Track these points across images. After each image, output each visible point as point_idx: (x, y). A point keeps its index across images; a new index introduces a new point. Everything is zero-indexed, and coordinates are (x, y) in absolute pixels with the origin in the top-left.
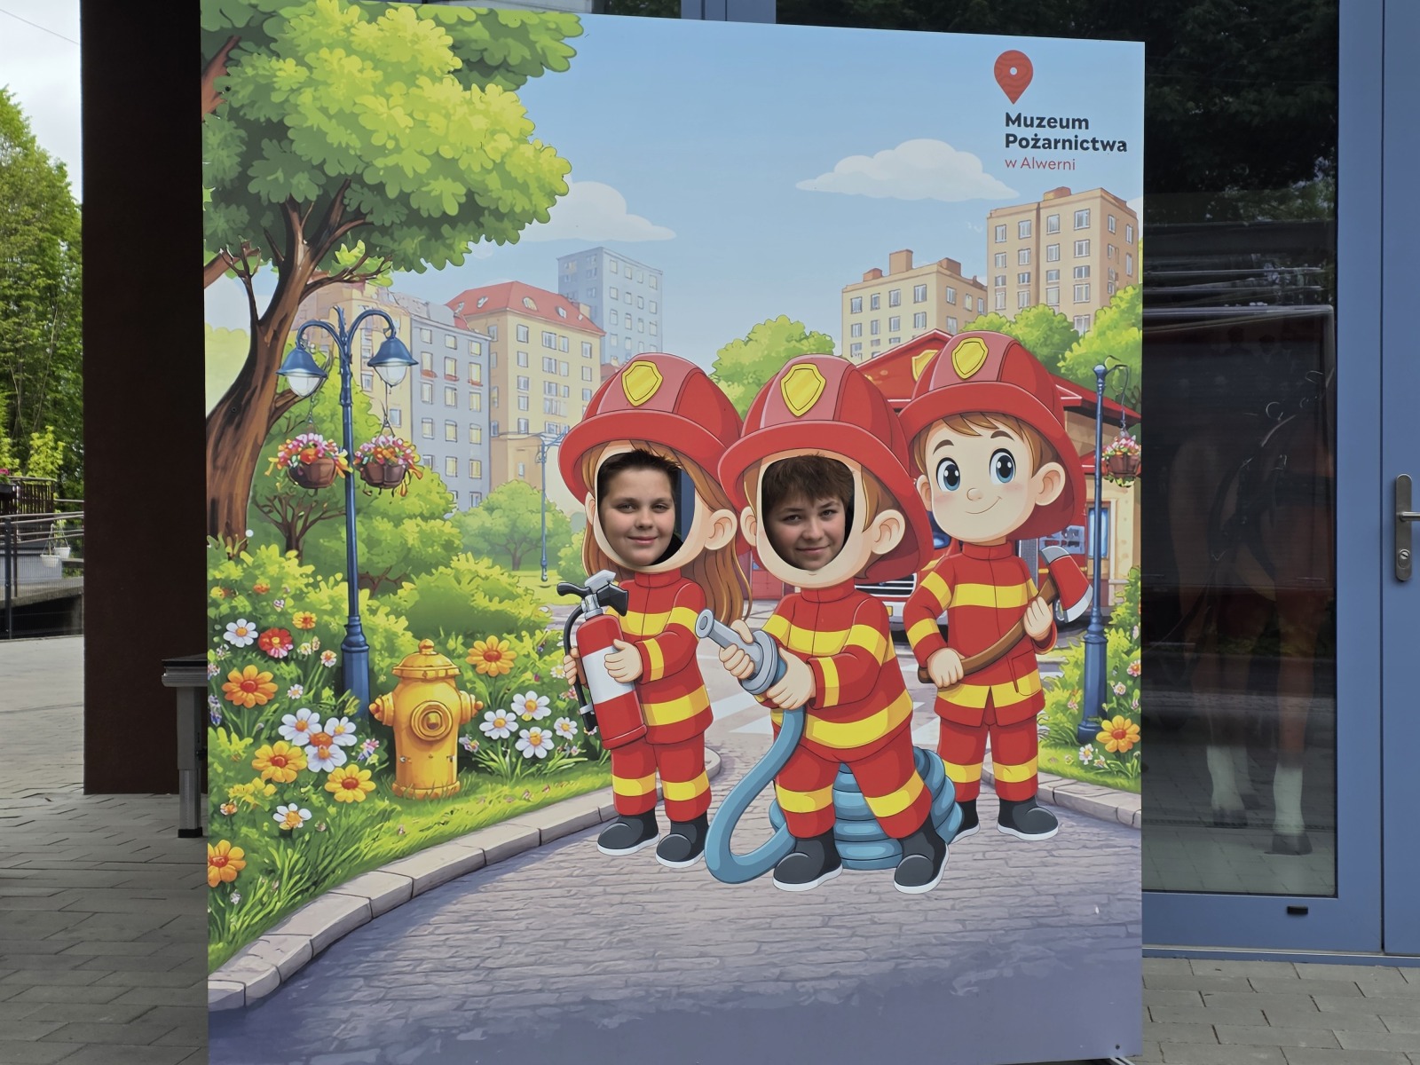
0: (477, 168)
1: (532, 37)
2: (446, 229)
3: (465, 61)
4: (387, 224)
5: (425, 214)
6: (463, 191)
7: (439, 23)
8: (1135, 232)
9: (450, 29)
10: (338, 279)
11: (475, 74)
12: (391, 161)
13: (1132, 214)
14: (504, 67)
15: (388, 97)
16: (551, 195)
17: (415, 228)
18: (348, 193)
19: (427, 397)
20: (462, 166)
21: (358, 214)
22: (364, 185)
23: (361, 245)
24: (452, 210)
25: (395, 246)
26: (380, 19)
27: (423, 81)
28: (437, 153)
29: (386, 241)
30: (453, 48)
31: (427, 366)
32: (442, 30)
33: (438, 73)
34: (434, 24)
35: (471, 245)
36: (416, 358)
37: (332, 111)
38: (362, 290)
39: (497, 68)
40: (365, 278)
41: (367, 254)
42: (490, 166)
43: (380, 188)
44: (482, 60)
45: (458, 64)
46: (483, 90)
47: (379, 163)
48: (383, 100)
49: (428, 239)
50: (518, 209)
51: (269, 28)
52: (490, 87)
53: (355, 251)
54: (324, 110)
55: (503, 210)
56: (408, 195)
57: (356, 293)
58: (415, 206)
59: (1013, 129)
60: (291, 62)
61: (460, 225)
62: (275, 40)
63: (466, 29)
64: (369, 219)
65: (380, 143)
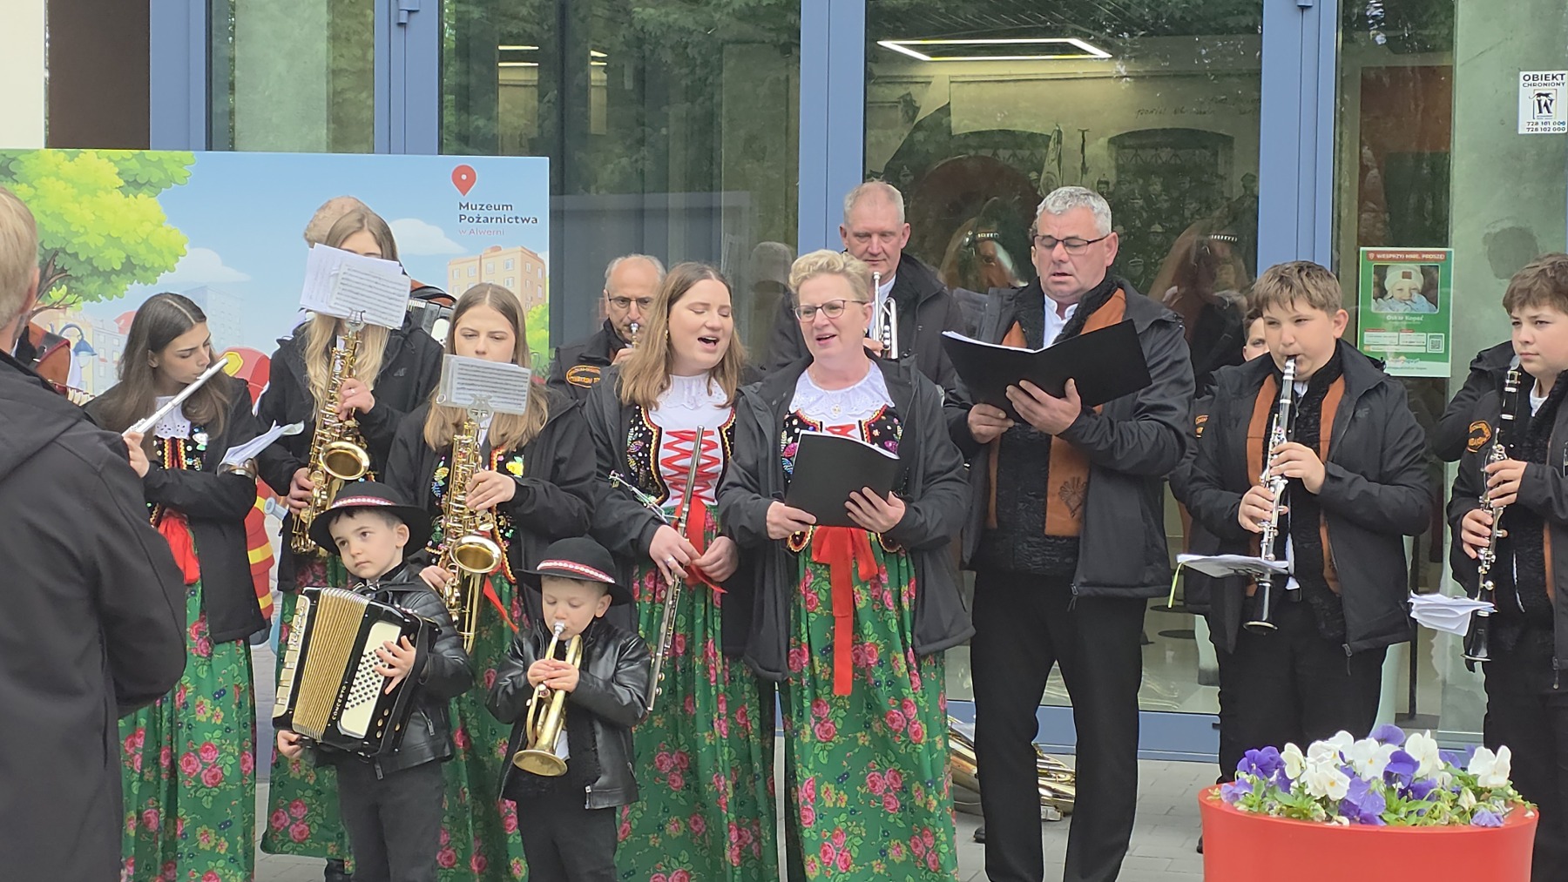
0: (132, 242)
1: (165, 166)
2: (113, 277)
3: (127, 182)
4: (80, 275)
5: (101, 269)
6: (124, 255)
7: (110, 160)
8: (543, 272)
9: (116, 163)
10: (51, 307)
11: (131, 188)
12: (82, 240)
13: (542, 262)
14: (149, 183)
15: (80, 203)
16: (176, 257)
17: (96, 277)
18: (57, 258)
19: (102, 374)
20: (123, 241)
21: (63, 270)
22: (66, 253)
23: (64, 287)
24: (118, 267)
25: (83, 288)
26: (76, 159)
27: (101, 193)
28: (109, 235)
29: (78, 285)
30: (119, 174)
31: (102, 356)
32: (112, 164)
33: (110, 189)
34: (107, 160)
35: (128, 286)
36: (95, 352)
37: (48, 213)
38: (65, 313)
39: (145, 184)
40: (66, 306)
41: (68, 293)
42: (140, 240)
43: (75, 255)
44: (135, 180)
45: (122, 183)
46: (136, 197)
47: (75, 241)
48: (77, 205)
49: (103, 283)
50: (156, 265)
51: (12, 167)
52: (140, 195)
53: (61, 291)
54: (44, 212)
55: (148, 266)
56: (92, 259)
57: (61, 315)
58: (95, 265)
59: (463, 211)
60: (25, 185)
61: (122, 275)
62: (14, 173)
63: (127, 163)
64: (68, 273)
65: (75, 230)
